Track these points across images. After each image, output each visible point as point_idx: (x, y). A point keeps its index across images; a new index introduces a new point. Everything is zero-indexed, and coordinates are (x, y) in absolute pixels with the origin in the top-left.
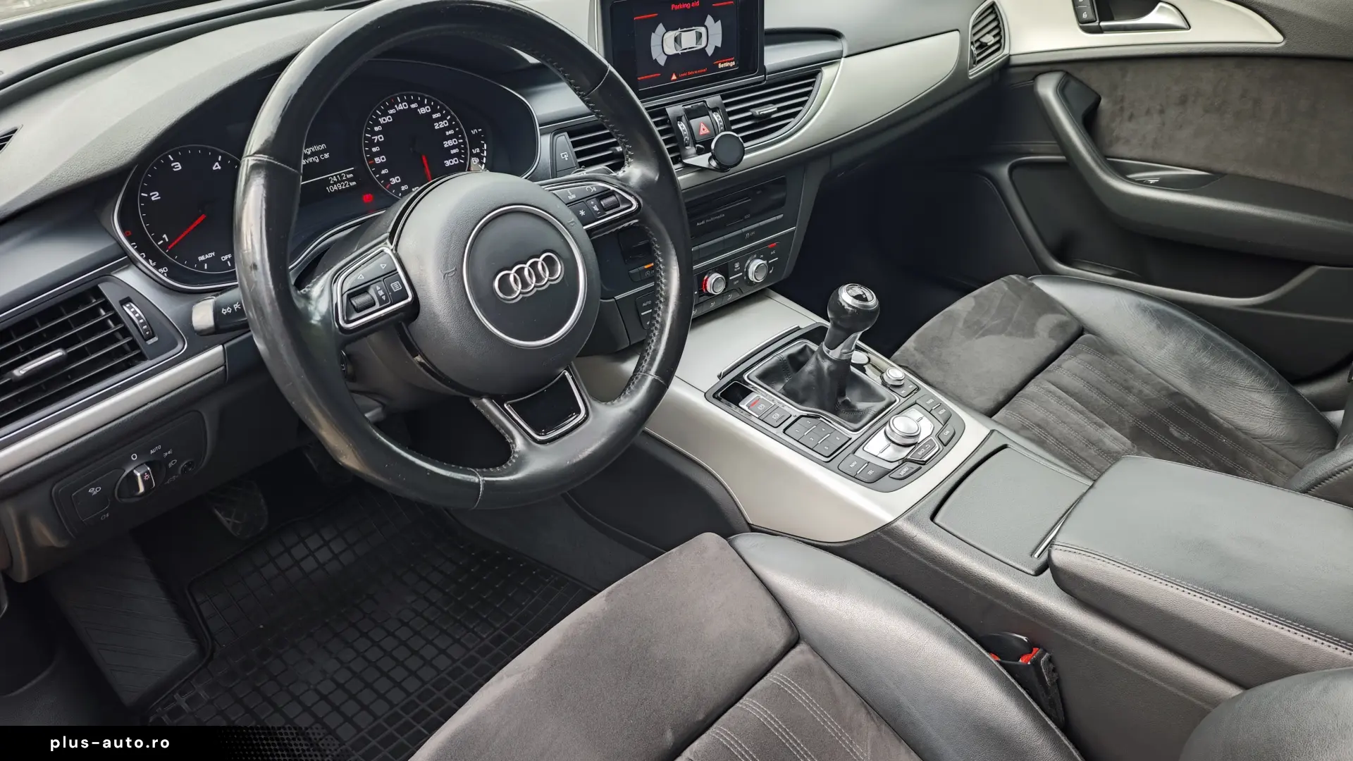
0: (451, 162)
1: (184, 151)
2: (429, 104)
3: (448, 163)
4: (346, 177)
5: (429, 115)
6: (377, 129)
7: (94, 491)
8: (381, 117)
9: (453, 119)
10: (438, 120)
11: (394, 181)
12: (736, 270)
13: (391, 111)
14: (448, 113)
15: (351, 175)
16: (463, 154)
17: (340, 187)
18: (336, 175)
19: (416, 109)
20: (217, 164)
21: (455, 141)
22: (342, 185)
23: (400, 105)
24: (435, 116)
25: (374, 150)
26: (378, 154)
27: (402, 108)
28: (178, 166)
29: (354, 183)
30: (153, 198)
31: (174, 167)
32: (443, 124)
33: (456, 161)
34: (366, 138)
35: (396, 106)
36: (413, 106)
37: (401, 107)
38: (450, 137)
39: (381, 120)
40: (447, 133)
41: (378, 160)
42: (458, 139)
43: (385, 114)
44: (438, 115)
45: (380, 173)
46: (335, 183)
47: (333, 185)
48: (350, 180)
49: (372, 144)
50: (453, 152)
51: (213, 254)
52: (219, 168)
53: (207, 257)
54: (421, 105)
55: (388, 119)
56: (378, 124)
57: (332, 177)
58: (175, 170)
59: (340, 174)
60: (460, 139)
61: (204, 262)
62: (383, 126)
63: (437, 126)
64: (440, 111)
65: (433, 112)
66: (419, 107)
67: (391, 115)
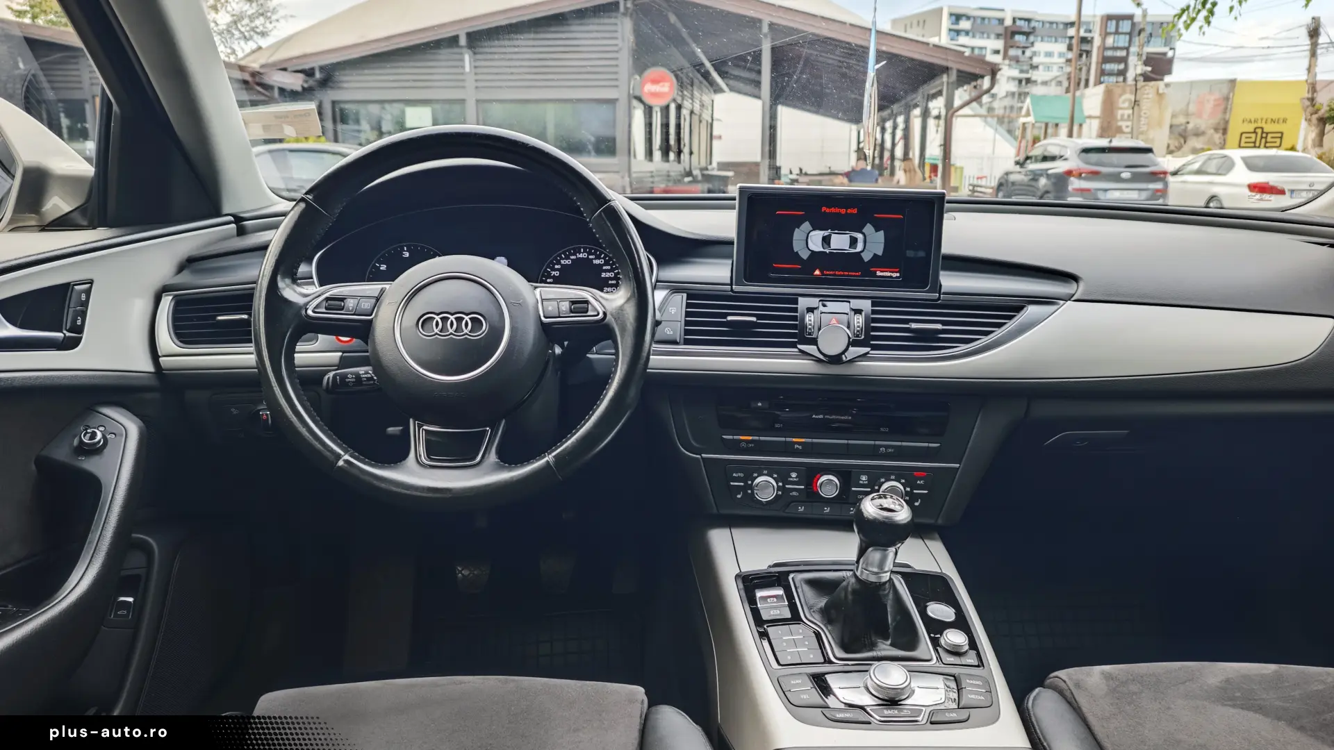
1: (416, 247)
2: (604, 258)
5: (600, 266)
6: (556, 267)
7: (234, 411)
8: (563, 259)
10: (606, 271)
12: (861, 482)
13: (573, 257)
19: (593, 259)
23: (581, 254)
24: (604, 268)
25: (549, 281)
28: (407, 255)
30: (381, 268)
32: (609, 275)
34: (546, 271)
35: (578, 254)
36: (591, 257)
37: (581, 256)
38: (611, 285)
39: (562, 262)
40: (610, 282)
43: (567, 258)
44: (609, 267)
49: (549, 276)
54: (598, 257)
55: (568, 262)
56: (559, 263)
62: (562, 265)
63: (603, 275)
64: (611, 265)
65: (605, 264)
66: (595, 259)
67: (571, 259)
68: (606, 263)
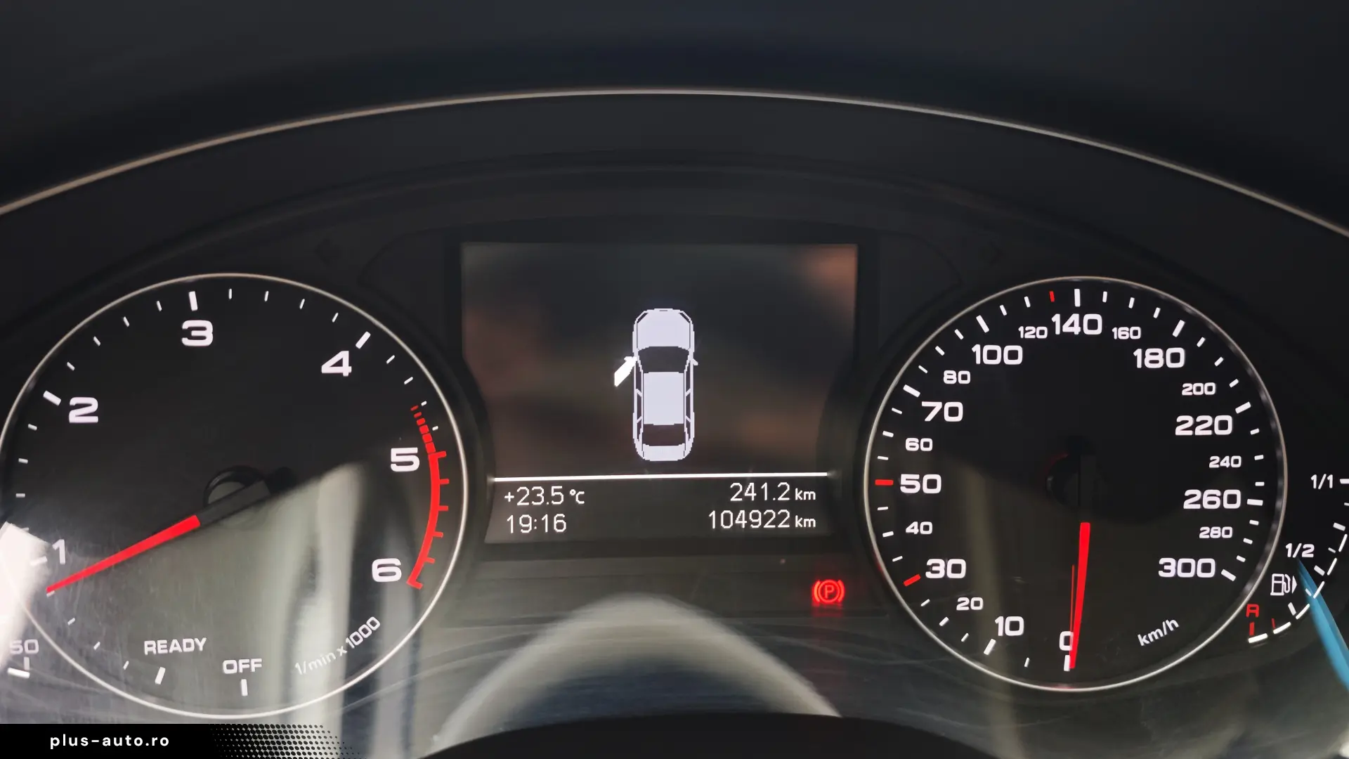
0: (1187, 568)
3: (1172, 567)
4: (791, 494)
5: (1169, 379)
6: (950, 377)
8: (984, 340)
9: (1258, 415)
10: (1198, 406)
11: (940, 569)
13: (1031, 332)
14: (1248, 391)
15: (811, 495)
16: (1244, 550)
17: (757, 521)
18: (758, 482)
19: (1131, 345)
20: (344, 355)
21: (1232, 499)
22: (765, 519)
23: (1075, 317)
24: (1189, 389)
25: (912, 444)
26: (919, 464)
27: (1076, 330)
28: (203, 334)
29: (811, 522)
30: (74, 416)
31: (187, 333)
32: (1209, 426)
33: (1206, 568)
34: (899, 397)
35: (1056, 318)
36: (1122, 333)
37: (1073, 325)
38: (1221, 479)
39: (981, 352)
40: (1215, 463)
41: (910, 483)
42: (1249, 492)
43: (1004, 333)
44: (1207, 389)
45: (900, 530)
46: (747, 504)
47: (735, 508)
48: (799, 508)
49: (913, 422)
50: (1207, 533)
51: (201, 644)
52: (346, 370)
53: (175, 646)
54: (1157, 336)
55: (1008, 355)
56: (962, 359)
57: (745, 482)
58: (186, 341)
59: (773, 482)
60: (1256, 494)
61: (156, 661)
62: (980, 372)
63: (1184, 427)
64: (1220, 377)
65: (1190, 373)
66: (1144, 344)
67: (1025, 343)
68: (1195, 370)
